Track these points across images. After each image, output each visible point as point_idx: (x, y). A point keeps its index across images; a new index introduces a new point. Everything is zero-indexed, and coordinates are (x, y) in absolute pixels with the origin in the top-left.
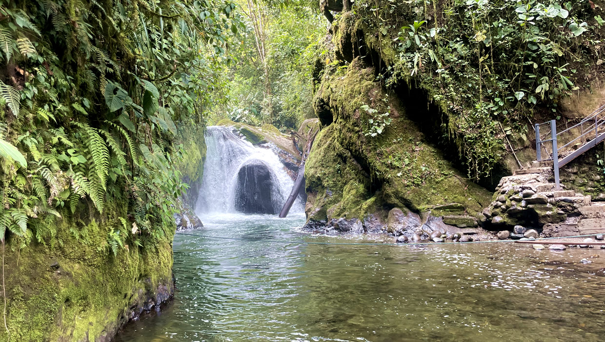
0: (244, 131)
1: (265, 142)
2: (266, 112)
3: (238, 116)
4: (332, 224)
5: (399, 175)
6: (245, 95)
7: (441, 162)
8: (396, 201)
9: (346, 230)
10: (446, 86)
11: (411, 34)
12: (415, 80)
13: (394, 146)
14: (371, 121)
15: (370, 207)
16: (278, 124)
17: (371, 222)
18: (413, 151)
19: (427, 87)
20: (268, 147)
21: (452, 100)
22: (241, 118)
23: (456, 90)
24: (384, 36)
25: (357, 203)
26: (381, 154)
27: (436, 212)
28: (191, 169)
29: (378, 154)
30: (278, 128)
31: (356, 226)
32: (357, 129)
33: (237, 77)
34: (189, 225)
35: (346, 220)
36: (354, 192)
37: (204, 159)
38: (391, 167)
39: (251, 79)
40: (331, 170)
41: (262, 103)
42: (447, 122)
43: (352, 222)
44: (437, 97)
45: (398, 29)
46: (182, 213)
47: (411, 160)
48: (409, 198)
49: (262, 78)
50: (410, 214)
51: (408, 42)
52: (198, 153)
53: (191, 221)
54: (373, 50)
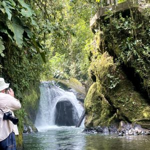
0: (60, 84)
1: (70, 89)
2: (72, 72)
3: (58, 75)
4: (95, 129)
5: (124, 106)
6: (61, 63)
7: (142, 100)
8: (122, 118)
9: (102, 132)
10: (142, 66)
11: (127, 43)
12: (129, 63)
13: (121, 93)
14: (111, 81)
15: (112, 121)
16: (78, 78)
17: (112, 128)
18: (130, 95)
19: (134, 66)
20: (71, 91)
21: (145, 72)
22: (59, 75)
23: (146, 68)
24: (116, 44)
25: (106, 119)
26: (116, 97)
27: (138, 122)
28: (33, 104)
29: (114, 97)
30: (79, 80)
31: (106, 130)
32: (105, 85)
33: (57, 54)
34: (31, 131)
35: (101, 127)
36: (105, 114)
37: (39, 98)
38: (120, 102)
39: (65, 55)
40: (96, 104)
41: (70, 67)
42: (143, 82)
43: (104, 128)
44: (138, 71)
45: (122, 40)
46: (28, 125)
47: (129, 99)
48: (127, 116)
49: (70, 54)
50: (128, 124)
51: (126, 46)
52: (36, 96)
53: (32, 129)
54: (111, 50)
